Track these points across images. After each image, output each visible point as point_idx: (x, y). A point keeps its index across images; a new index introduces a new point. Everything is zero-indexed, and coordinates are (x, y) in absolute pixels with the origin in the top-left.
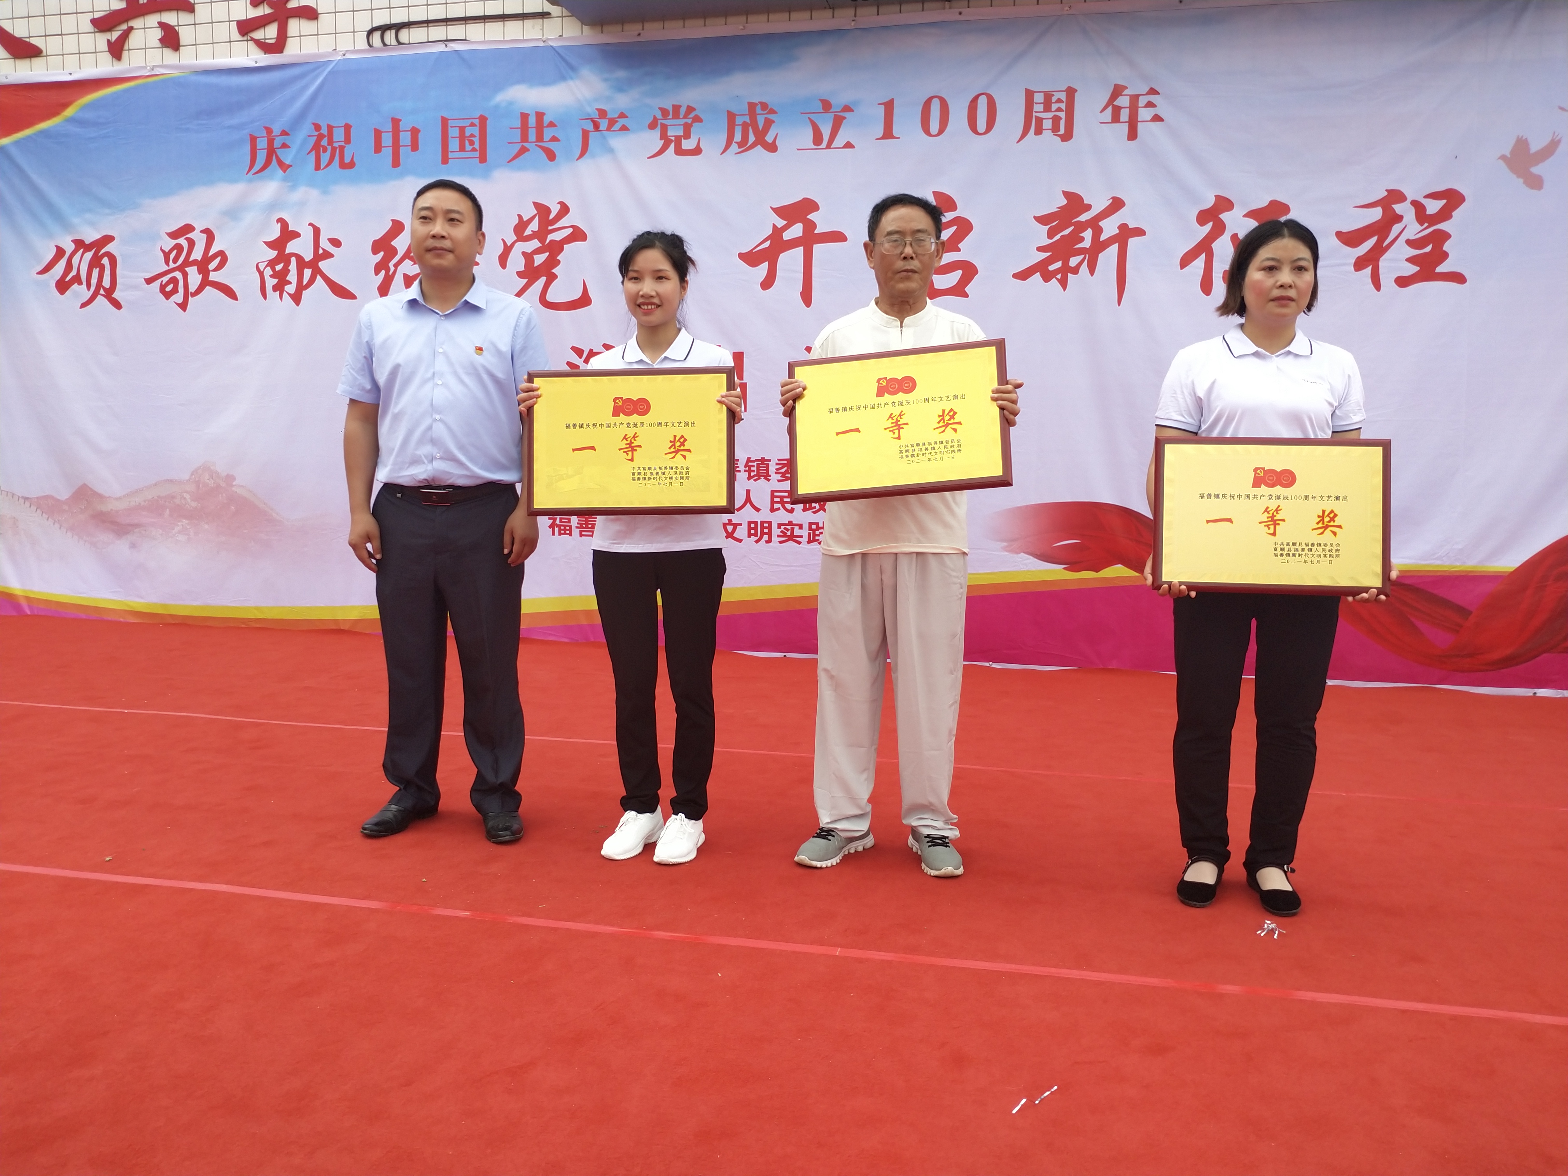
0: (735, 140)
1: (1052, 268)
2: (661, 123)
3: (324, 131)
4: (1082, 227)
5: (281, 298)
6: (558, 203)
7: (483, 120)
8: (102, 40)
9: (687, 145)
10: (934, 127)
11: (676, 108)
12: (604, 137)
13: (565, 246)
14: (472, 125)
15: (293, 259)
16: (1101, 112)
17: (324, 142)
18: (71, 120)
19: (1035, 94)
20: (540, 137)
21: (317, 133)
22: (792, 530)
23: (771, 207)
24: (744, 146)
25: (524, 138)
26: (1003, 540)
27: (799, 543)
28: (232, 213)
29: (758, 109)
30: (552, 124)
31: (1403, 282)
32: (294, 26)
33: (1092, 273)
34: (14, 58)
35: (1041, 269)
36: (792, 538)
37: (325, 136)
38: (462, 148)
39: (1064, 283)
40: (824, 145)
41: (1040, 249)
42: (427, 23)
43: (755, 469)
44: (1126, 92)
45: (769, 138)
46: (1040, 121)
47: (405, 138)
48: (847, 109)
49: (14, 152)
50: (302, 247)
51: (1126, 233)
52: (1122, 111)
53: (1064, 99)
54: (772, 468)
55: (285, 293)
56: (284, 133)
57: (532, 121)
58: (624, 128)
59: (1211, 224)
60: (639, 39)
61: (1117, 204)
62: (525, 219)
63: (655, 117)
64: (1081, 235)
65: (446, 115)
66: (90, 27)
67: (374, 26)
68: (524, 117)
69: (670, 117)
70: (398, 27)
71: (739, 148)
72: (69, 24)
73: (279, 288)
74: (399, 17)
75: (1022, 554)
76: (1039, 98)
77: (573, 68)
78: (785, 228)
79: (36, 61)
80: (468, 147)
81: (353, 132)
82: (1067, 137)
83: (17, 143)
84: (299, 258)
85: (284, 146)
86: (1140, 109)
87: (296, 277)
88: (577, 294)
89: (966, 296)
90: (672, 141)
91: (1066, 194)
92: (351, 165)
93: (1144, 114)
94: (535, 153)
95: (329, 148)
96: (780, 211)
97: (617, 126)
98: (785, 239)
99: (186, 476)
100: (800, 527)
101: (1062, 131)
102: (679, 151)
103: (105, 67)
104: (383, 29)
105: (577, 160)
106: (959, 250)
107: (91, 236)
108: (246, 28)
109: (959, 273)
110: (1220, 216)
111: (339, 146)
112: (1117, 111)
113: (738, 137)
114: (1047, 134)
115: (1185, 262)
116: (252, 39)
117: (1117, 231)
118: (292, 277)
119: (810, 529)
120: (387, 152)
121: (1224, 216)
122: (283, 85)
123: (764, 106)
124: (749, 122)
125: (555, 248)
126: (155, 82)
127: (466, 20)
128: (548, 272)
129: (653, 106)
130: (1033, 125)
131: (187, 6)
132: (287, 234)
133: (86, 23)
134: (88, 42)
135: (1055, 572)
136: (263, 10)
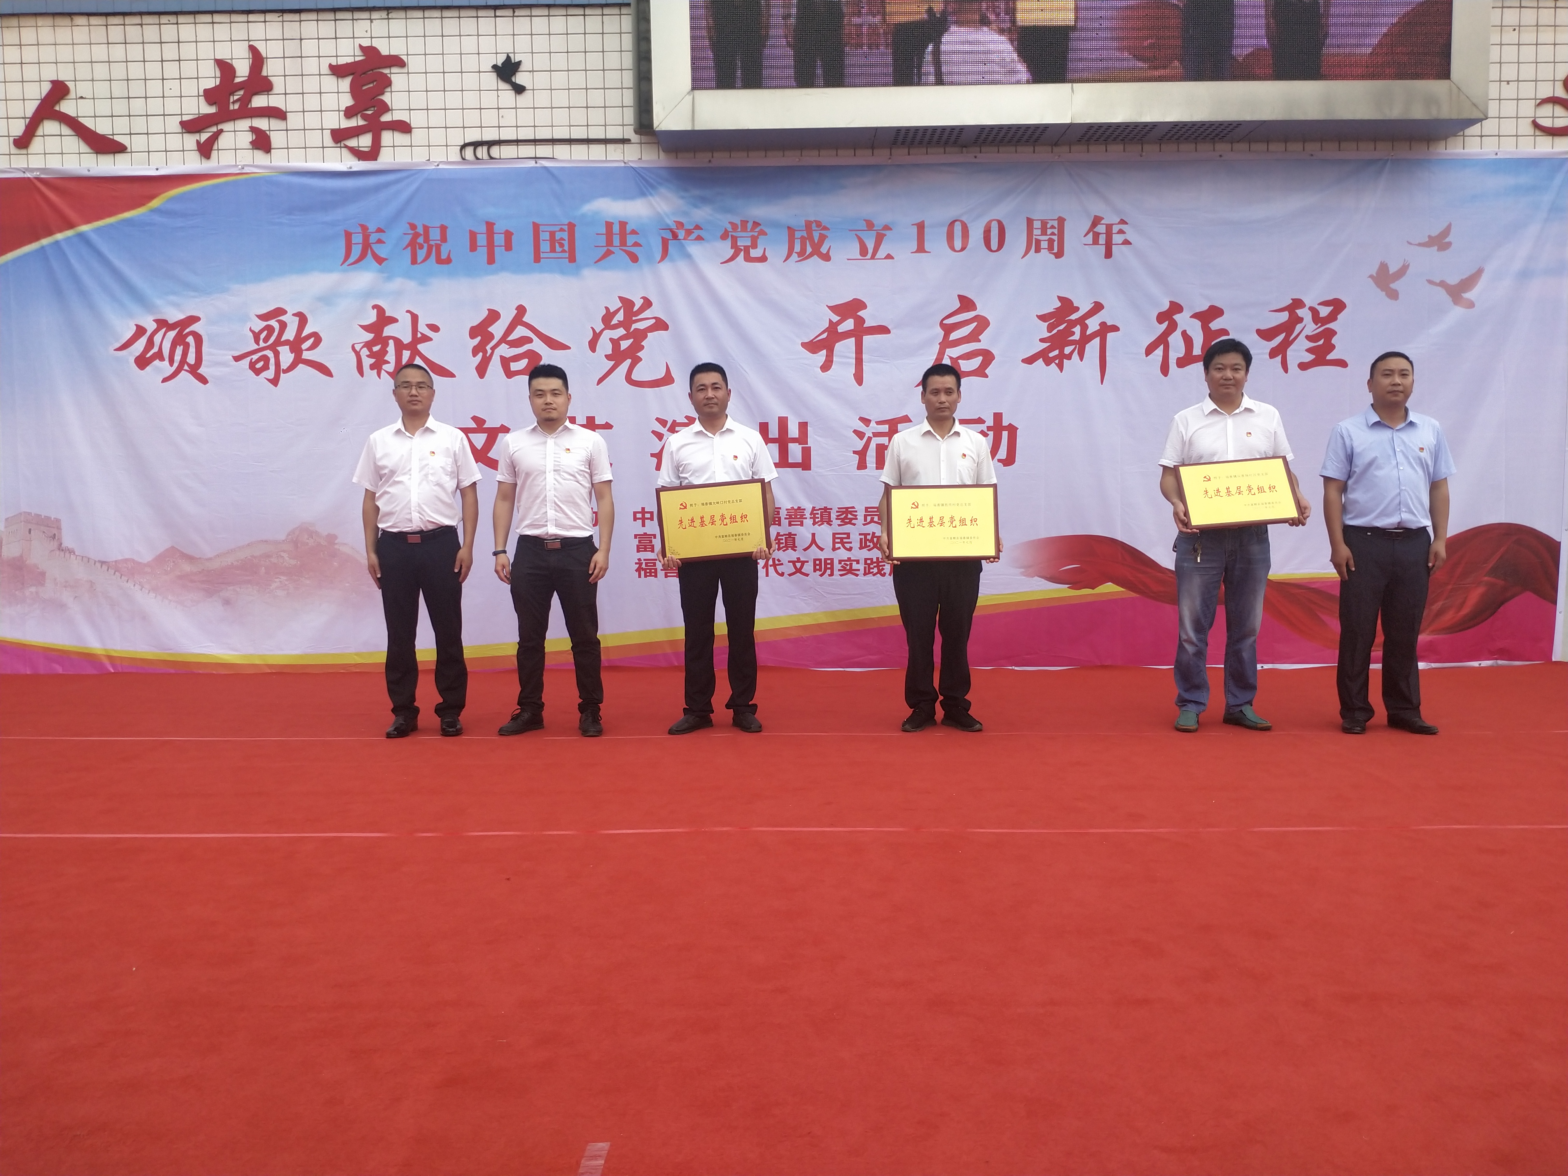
0: (795, 250)
1: (1051, 355)
2: (732, 236)
3: (420, 230)
4: (1073, 323)
5: (379, 375)
6: (641, 298)
7: (571, 227)
8: (191, 140)
9: (754, 253)
10: (958, 244)
11: (744, 223)
12: (683, 246)
13: (649, 334)
14: (562, 230)
15: (391, 342)
16: (1085, 236)
17: (420, 240)
18: (155, 211)
19: (1034, 222)
20: (623, 242)
21: (412, 232)
22: (851, 565)
23: (827, 306)
24: (802, 255)
25: (609, 242)
26: (1021, 568)
27: (857, 575)
28: (327, 299)
29: (814, 226)
30: (634, 232)
31: (1303, 366)
32: (387, 137)
33: (1081, 359)
34: (97, 153)
35: (1042, 355)
36: (851, 571)
37: (421, 235)
38: (553, 250)
39: (1061, 367)
40: (869, 256)
41: (1042, 340)
42: (517, 142)
43: (819, 516)
44: (1102, 222)
45: (824, 250)
46: (1038, 242)
47: (499, 239)
48: (887, 228)
49: (95, 239)
50: (401, 331)
51: (1106, 329)
52: (1100, 236)
53: (1056, 226)
54: (833, 516)
55: (383, 371)
56: (380, 230)
57: (616, 229)
58: (699, 238)
59: (1166, 323)
60: (710, 165)
61: (1098, 307)
62: (611, 311)
63: (726, 230)
64: (1073, 330)
65: (537, 221)
66: (179, 129)
67: (466, 142)
68: (609, 225)
69: (739, 230)
70: (490, 144)
71: (799, 257)
72: (156, 124)
73: (377, 366)
74: (490, 135)
75: (1036, 578)
76: (1037, 224)
77: (652, 187)
78: (839, 323)
79: (119, 156)
80: (558, 249)
81: (449, 233)
82: (1059, 255)
83: (97, 230)
84: (398, 343)
85: (380, 241)
86: (1114, 235)
87: (394, 357)
88: (661, 374)
89: (987, 377)
90: (742, 250)
91: (1060, 298)
92: (448, 261)
93: (1117, 239)
94: (619, 255)
95: (426, 245)
96: (834, 309)
97: (693, 236)
98: (839, 331)
99: (282, 537)
100: (858, 562)
101: (1056, 250)
102: (748, 259)
103: (193, 164)
104: (476, 145)
105: (659, 263)
106: (980, 341)
107: (174, 316)
108: (339, 136)
109: (981, 358)
110: (1174, 317)
111: (436, 244)
112: (1096, 236)
113: (797, 248)
114: (1045, 253)
115: (1149, 350)
116: (346, 147)
117: (1099, 328)
118: (391, 356)
119: (866, 563)
120: (482, 252)
121: (1177, 317)
122: (378, 189)
123: (818, 224)
124: (806, 236)
125: (639, 336)
126: (246, 180)
127: (553, 141)
128: (633, 355)
129: (724, 221)
130: (1033, 245)
131: (279, 114)
132: (384, 319)
133: (174, 124)
134: (175, 141)
135: (1062, 591)
136: (357, 122)
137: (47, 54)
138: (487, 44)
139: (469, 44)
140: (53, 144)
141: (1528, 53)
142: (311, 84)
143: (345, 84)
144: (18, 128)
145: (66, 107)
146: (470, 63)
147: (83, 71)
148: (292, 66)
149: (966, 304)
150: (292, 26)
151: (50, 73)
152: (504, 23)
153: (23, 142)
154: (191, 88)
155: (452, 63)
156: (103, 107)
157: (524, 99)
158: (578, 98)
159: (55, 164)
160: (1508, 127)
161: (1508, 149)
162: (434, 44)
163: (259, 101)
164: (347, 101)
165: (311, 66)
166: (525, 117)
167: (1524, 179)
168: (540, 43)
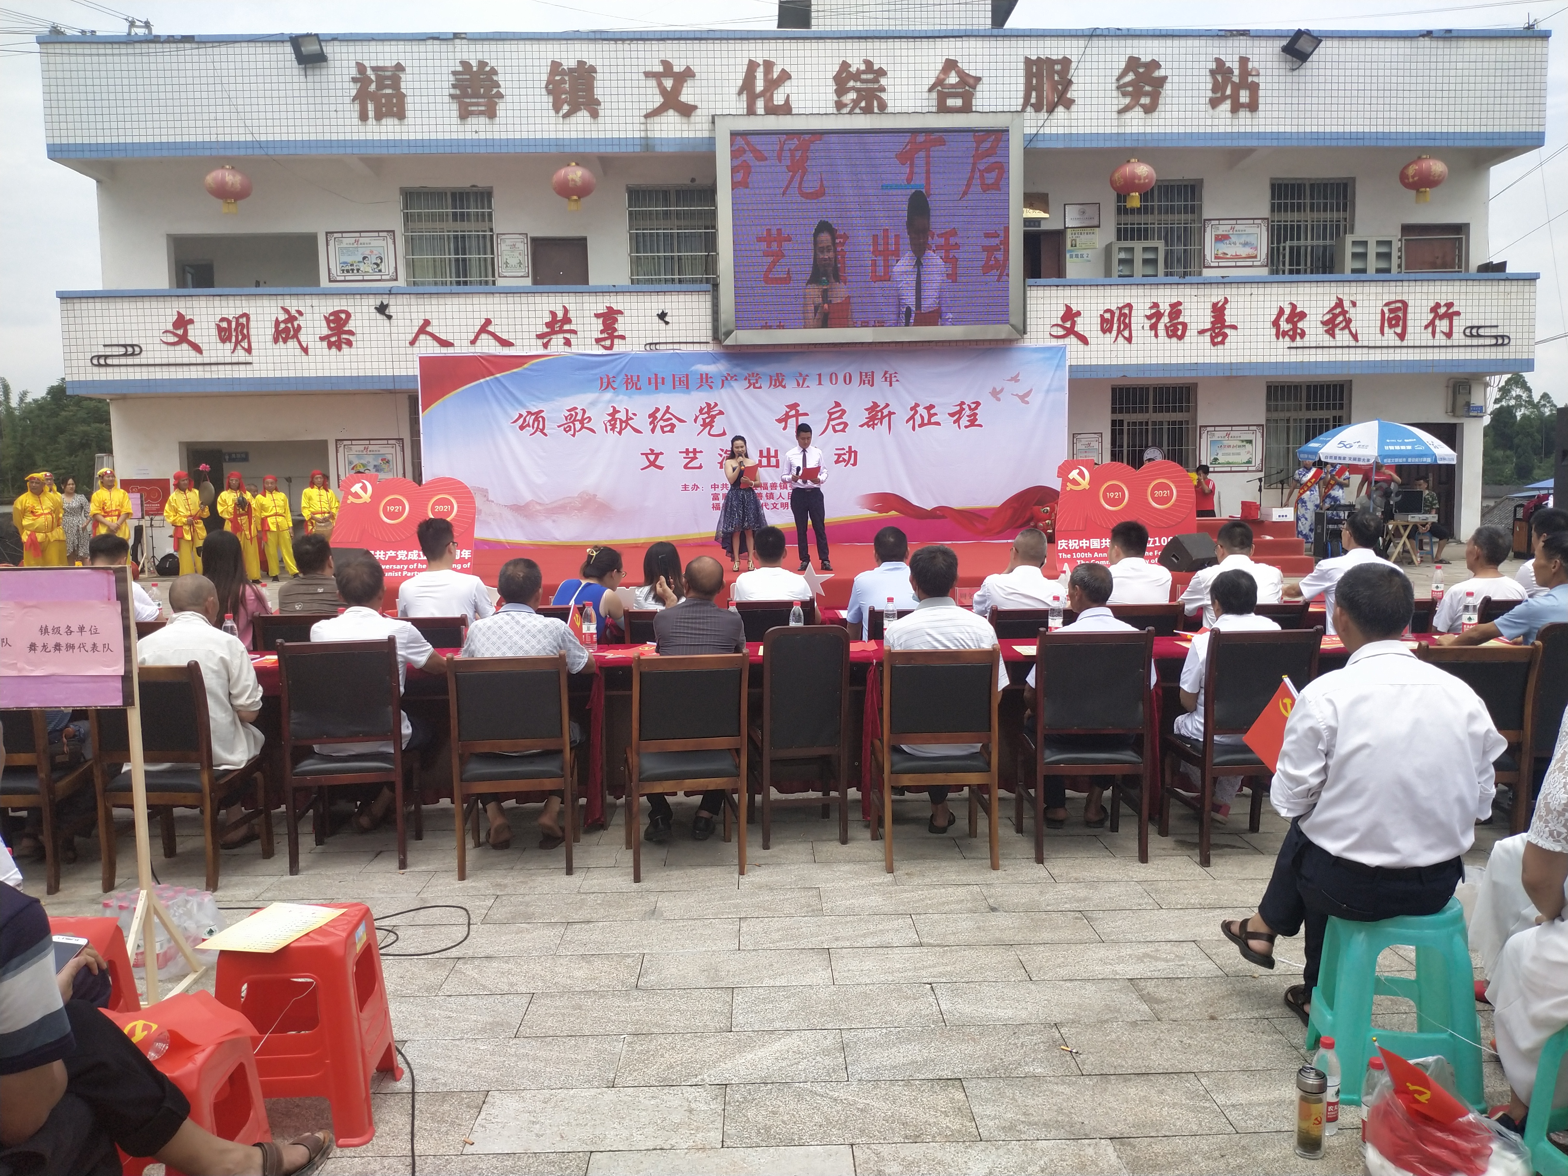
0: (773, 384)
1: (870, 424)
2: (748, 379)
3: (629, 377)
4: (878, 411)
5: (612, 432)
6: (714, 402)
7: (687, 375)
8: (540, 342)
9: (757, 385)
10: (834, 382)
11: (753, 374)
12: (729, 383)
13: (717, 416)
14: (683, 377)
15: (618, 420)
16: (882, 378)
17: (629, 381)
18: (526, 369)
20: (707, 381)
21: (626, 378)
23: (785, 405)
24: (775, 386)
25: (702, 381)
28: (593, 404)
29: (779, 375)
30: (711, 377)
31: (966, 427)
32: (616, 341)
33: (882, 425)
34: (503, 346)
35: (867, 424)
37: (630, 379)
38: (680, 384)
39: (874, 428)
40: (800, 386)
41: (867, 418)
42: (666, 343)
44: (889, 373)
45: (783, 384)
46: (865, 380)
47: (660, 381)
48: (807, 375)
49: (502, 379)
51: (890, 414)
52: (888, 378)
53: (871, 375)
55: (615, 431)
56: (614, 377)
57: (704, 376)
58: (736, 380)
60: (740, 351)
61: (887, 405)
62: (702, 408)
63: (746, 376)
64: (878, 414)
65: (674, 373)
66: (535, 337)
67: (647, 343)
68: (701, 375)
69: (751, 377)
70: (656, 344)
72: (526, 335)
73: (613, 429)
74: (656, 340)
75: (866, 509)
76: (864, 374)
77: (717, 360)
78: (790, 411)
79: (511, 348)
80: (682, 384)
81: (640, 378)
83: (503, 376)
84: (621, 419)
85: (614, 381)
86: (893, 378)
87: (619, 426)
88: (721, 431)
90: (752, 384)
91: (873, 402)
92: (640, 389)
94: (706, 386)
95: (631, 383)
96: (787, 406)
97: (734, 379)
98: (790, 414)
99: (576, 495)
101: (871, 384)
102: (755, 387)
103: (541, 351)
104: (650, 344)
105: (720, 389)
106: (843, 418)
107: (535, 410)
108: (598, 341)
110: (916, 408)
111: (635, 382)
112: (886, 378)
114: (867, 385)
115: (908, 421)
116: (600, 345)
117: (888, 413)
120: (653, 385)
121: (918, 408)
122: (613, 361)
123: (781, 374)
124: (777, 379)
125: (714, 417)
126: (561, 357)
127: (680, 343)
128: (711, 424)
129: (745, 373)
130: (862, 382)
131: (574, 332)
132: (616, 411)
133: (533, 335)
134: (534, 342)
135: (875, 514)
136: (605, 335)
137: (483, 308)
138: (655, 305)
139: (648, 305)
140: (485, 343)
141: (1047, 307)
142: (587, 321)
143: (600, 321)
144: (472, 337)
145: (490, 328)
146: (648, 313)
147: (497, 314)
148: (579, 313)
149: (837, 404)
150: (579, 299)
151: (485, 315)
152: (661, 298)
153: (473, 342)
154: (539, 321)
155: (641, 313)
156: (505, 328)
157: (669, 327)
158: (690, 326)
159: (486, 350)
160: (1040, 335)
161: (1041, 344)
162: (634, 306)
163: (566, 327)
164: (601, 327)
165: (587, 313)
166: (669, 333)
167: (1047, 355)
168: (675, 305)
